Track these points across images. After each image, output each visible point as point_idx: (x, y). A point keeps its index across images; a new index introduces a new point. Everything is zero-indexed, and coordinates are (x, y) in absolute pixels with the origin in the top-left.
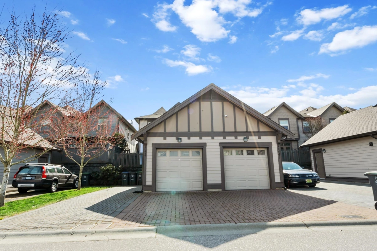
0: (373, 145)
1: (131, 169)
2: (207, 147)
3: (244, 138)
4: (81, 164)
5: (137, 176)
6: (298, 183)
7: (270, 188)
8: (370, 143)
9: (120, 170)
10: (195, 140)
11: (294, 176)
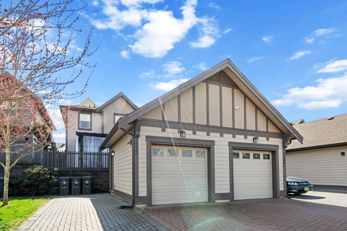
0: (345, 154)
1: (71, 173)
2: (215, 147)
3: (254, 139)
4: (7, 164)
5: (83, 182)
6: (297, 191)
7: (272, 197)
8: (341, 153)
9: (55, 173)
10: (201, 136)
11: (293, 184)
